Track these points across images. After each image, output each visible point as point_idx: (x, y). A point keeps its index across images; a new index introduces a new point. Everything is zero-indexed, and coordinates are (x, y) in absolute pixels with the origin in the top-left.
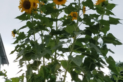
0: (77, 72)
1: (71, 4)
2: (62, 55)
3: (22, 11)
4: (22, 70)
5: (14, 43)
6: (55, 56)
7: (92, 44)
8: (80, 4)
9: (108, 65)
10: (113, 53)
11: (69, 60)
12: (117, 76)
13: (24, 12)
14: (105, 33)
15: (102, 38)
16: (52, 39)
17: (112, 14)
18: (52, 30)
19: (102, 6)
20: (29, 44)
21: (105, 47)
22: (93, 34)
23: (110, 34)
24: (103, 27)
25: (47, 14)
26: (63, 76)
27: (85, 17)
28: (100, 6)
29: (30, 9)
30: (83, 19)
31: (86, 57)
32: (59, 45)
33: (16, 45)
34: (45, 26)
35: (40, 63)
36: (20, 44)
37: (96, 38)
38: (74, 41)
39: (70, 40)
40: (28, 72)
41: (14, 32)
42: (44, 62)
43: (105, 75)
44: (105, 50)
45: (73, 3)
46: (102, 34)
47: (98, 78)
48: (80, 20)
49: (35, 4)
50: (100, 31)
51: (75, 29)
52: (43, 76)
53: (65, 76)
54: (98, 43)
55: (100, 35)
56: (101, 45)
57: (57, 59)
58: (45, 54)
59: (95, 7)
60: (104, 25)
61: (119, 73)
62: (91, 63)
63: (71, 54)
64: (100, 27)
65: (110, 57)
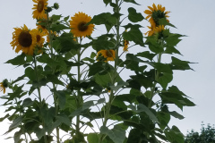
3: (17, 51)
5: (5, 104)
6: (77, 126)
7: (142, 105)
8: (118, 36)
11: (102, 135)
13: (20, 53)
14: (164, 86)
17: (177, 52)
19: (159, 38)
21: (165, 109)
23: (174, 88)
24: (161, 75)
27: (129, 59)
28: (156, 38)
29: (31, 47)
30: (125, 62)
32: (84, 108)
36: (14, 105)
38: (110, 101)
41: (5, 84)
44: (164, 115)
46: (159, 86)
48: (119, 63)
49: (39, 38)
50: (156, 82)
51: (112, 80)
54: (153, 104)
55: (156, 89)
56: (158, 106)
57: (81, 131)
58: (60, 124)
59: (145, 40)
60: (164, 73)
63: (105, 123)
64: (157, 76)
65: (174, 128)
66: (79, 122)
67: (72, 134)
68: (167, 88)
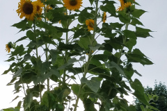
0: (92, 100)
1: (86, 9)
2: (73, 77)
3: (21, 17)
4: (18, 97)
5: (9, 60)
6: (64, 78)
7: (113, 63)
8: (97, 9)
9: (133, 91)
10: (140, 75)
11: (82, 84)
12: (145, 106)
13: (24, 18)
14: (130, 49)
15: (126, 55)
16: (61, 55)
17: (141, 24)
18: (60, 43)
19: (127, 12)
20: (29, 61)
21: (130, 66)
23: (137, 50)
24: (127, 40)
25: (54, 21)
26: (73, 105)
27: (105, 27)
28: (124, 12)
30: (102, 30)
31: (105, 79)
32: (69, 64)
33: (11, 62)
34: (51, 37)
35: (43, 87)
36: (16, 61)
37: (119, 55)
39: (84, 57)
40: (27, 99)
41: (10, 46)
42: (48, 86)
43: (129, 104)
44: (129, 71)
45: (89, 8)
46: (126, 49)
47: (119, 108)
48: (97, 30)
50: (124, 46)
51: (91, 43)
52: (47, 105)
53: (76, 106)
54: (121, 62)
55: (123, 51)
56: (124, 64)
57: (67, 82)
58: (51, 75)
59: (117, 14)
60: (130, 38)
61: (148, 102)
62: (111, 89)
63: (84, 76)
64: (124, 41)
65: (136, 80)
66: (65, 75)
67: (59, 84)
68: (132, 50)
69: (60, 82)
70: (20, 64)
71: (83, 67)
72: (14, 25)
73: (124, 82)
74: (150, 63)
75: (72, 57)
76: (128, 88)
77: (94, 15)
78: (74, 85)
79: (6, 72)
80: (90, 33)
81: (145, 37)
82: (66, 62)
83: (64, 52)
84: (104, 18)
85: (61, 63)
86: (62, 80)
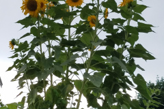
0: (95, 95)
1: (88, 5)
2: (76, 73)
3: (25, 14)
4: (22, 92)
5: (13, 57)
6: (67, 74)
8: (99, 5)
9: (136, 86)
10: (143, 70)
11: (85, 80)
12: (147, 100)
13: (28, 15)
14: (132, 44)
15: (128, 50)
16: (64, 52)
18: (63, 39)
19: (129, 7)
20: (33, 58)
21: (132, 61)
22: (116, 45)
23: (139, 45)
24: (129, 36)
25: (56, 18)
26: (76, 100)
27: (107, 22)
28: (126, 8)
30: (104, 26)
31: (107, 75)
32: (71, 59)
34: (54, 34)
35: (47, 83)
36: (20, 58)
37: (121, 50)
38: (91, 55)
39: (87, 53)
40: (31, 95)
41: (13, 43)
42: (51, 81)
43: (132, 99)
44: (132, 66)
46: (128, 45)
47: (122, 103)
50: (126, 41)
51: (93, 39)
52: (51, 100)
53: (79, 101)
54: (123, 57)
55: (125, 47)
56: (127, 59)
57: (70, 78)
59: (119, 10)
60: (131, 34)
61: (151, 96)
62: (114, 84)
63: (87, 71)
64: (126, 36)
65: (139, 75)
66: (68, 71)
67: (63, 79)
68: (134, 46)
69: (64, 78)
70: (24, 60)
71: (85, 64)
72: (18, 22)
73: (126, 77)
74: (152, 58)
75: (74, 53)
76: (130, 83)
77: (96, 11)
78: (77, 80)
79: (10, 69)
80: (91, 29)
81: (147, 32)
82: (68, 58)
83: (66, 48)
84: (106, 14)
85: (64, 59)
86: (65, 76)
